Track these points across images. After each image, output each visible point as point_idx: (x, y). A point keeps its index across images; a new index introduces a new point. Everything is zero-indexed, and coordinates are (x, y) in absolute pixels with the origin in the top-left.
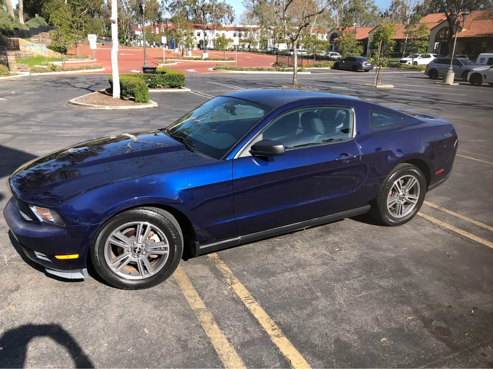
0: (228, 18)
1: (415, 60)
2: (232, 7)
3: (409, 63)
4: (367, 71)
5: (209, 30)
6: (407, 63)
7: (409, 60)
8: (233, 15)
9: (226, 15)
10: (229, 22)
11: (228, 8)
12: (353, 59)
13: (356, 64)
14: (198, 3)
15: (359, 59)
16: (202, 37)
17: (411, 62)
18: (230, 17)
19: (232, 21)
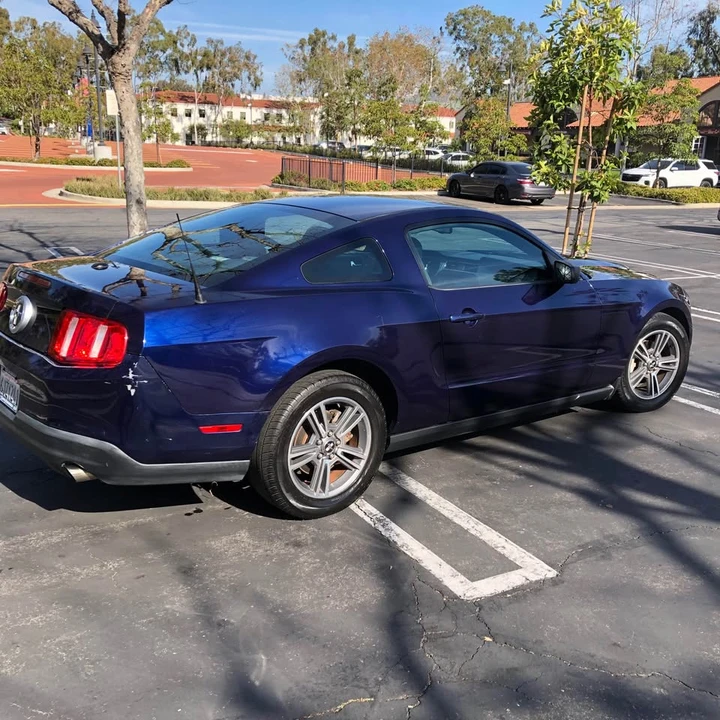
0: (249, 79)
1: (664, 173)
2: (255, 57)
3: (647, 183)
4: (537, 202)
5: (210, 106)
6: (641, 182)
7: (647, 175)
8: (258, 73)
9: (244, 74)
10: (249, 87)
11: (248, 57)
12: (501, 169)
13: (507, 184)
14: (182, 45)
15: (515, 167)
16: (196, 120)
17: (652, 179)
18: (252, 77)
19: (256, 85)
